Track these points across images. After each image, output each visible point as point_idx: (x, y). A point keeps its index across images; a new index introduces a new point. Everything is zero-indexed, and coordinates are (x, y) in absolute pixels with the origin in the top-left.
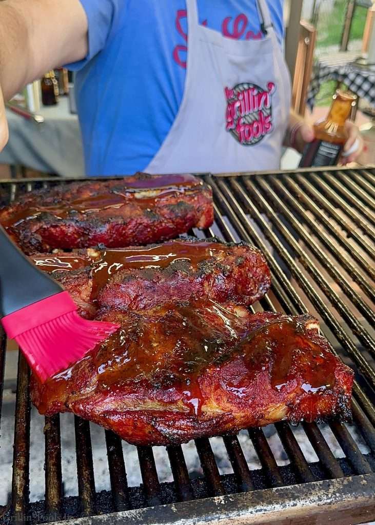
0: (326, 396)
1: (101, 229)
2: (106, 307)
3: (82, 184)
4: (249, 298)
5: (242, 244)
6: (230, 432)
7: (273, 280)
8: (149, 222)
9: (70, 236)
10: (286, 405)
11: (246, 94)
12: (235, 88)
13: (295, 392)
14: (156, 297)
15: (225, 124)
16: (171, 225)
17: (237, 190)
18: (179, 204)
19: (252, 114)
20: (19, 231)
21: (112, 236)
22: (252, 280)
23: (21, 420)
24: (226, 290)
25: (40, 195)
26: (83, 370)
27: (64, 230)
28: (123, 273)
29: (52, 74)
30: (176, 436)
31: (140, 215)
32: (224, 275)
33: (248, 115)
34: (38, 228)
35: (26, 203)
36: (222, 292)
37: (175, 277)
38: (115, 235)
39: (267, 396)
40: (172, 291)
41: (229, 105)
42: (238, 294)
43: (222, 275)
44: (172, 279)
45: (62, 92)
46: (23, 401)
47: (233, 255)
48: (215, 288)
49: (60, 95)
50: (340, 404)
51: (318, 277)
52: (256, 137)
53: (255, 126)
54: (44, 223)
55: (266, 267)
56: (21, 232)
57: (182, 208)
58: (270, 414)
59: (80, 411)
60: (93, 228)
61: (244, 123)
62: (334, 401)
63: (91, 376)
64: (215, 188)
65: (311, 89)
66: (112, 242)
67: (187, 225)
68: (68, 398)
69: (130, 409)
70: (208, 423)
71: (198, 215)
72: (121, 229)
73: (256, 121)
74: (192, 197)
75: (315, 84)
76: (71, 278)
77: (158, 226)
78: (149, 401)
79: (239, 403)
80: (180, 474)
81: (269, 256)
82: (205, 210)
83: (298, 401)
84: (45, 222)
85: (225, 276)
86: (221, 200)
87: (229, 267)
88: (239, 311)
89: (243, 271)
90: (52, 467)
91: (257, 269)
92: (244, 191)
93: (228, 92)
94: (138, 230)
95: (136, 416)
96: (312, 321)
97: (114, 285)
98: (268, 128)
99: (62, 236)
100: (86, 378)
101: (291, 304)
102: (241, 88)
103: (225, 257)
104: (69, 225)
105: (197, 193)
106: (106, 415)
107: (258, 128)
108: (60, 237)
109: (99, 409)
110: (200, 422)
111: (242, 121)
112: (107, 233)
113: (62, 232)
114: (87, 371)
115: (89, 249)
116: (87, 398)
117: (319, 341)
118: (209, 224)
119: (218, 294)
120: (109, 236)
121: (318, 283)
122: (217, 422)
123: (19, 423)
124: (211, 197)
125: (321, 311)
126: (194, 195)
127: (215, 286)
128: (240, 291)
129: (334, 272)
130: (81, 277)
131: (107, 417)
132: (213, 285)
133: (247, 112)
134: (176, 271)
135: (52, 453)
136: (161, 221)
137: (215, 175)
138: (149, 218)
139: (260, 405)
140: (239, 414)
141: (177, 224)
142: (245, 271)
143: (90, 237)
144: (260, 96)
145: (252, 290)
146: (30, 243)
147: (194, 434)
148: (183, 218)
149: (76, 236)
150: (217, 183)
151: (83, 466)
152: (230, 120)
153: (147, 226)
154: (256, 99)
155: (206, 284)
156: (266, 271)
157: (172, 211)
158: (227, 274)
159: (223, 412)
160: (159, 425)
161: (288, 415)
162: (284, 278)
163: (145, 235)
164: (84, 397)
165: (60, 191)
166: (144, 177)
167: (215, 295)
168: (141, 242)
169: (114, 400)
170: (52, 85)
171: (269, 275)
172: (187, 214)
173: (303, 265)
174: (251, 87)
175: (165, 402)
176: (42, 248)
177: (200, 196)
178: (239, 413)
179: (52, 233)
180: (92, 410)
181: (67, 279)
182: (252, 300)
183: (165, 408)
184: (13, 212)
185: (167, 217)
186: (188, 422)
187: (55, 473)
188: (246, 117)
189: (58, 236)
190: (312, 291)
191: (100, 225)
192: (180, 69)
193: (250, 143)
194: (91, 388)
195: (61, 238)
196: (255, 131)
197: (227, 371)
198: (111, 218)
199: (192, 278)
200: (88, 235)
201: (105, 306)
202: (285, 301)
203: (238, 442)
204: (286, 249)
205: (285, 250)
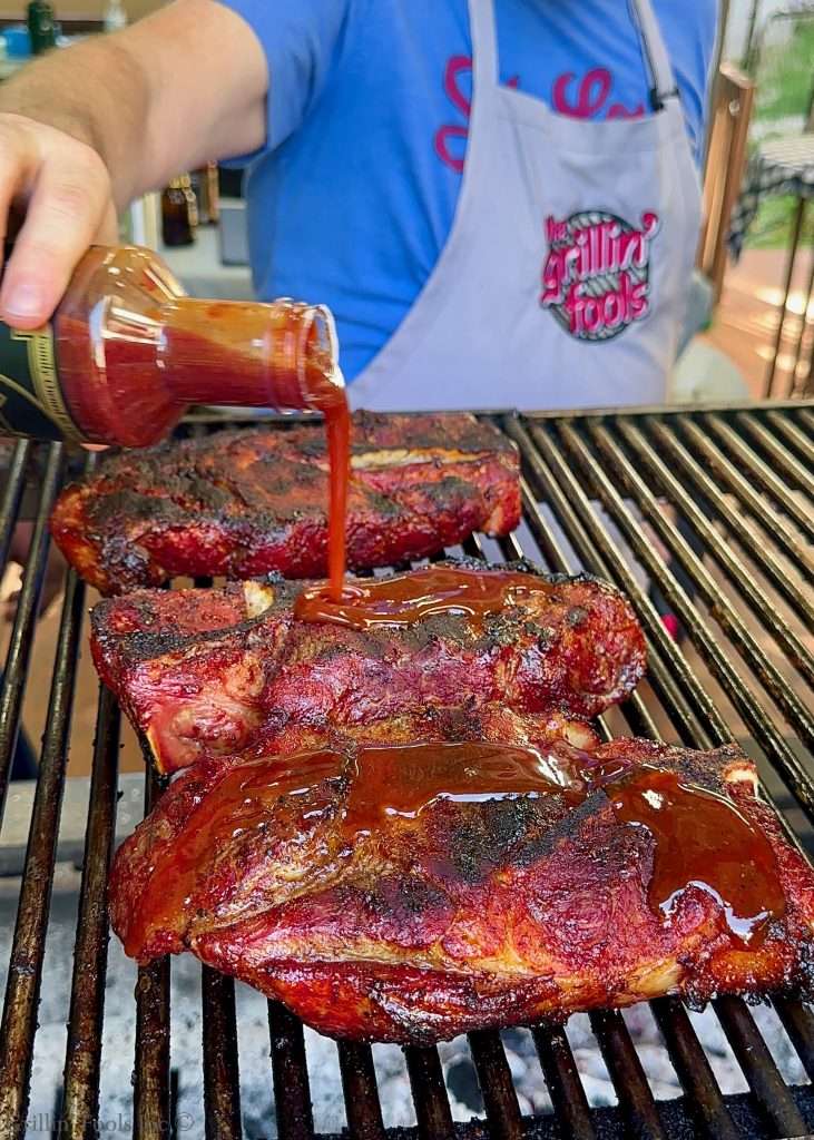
0: (770, 943)
1: (275, 535)
2: (280, 715)
3: (240, 435)
4: (597, 699)
5: (582, 579)
6: (548, 1020)
7: (651, 657)
8: (380, 521)
9: (208, 549)
10: (678, 962)
11: (594, 234)
12: (570, 219)
13: (700, 933)
14: (389, 696)
15: (539, 292)
16: (426, 529)
17: (575, 450)
18: (446, 483)
19: (605, 276)
20: (102, 537)
21: (298, 551)
22: (603, 659)
23: (85, 967)
24: (545, 682)
25: (149, 458)
26: (226, 862)
27: (197, 537)
28: (319, 639)
29: (186, 181)
30: (425, 1027)
31: (360, 507)
32: (540, 649)
33: (595, 279)
34: (142, 533)
35: (119, 476)
36: (537, 686)
37: (432, 650)
38: (304, 549)
39: (634, 941)
40: (424, 683)
41: (552, 253)
42: (573, 691)
43: (536, 647)
44: (425, 656)
45: (205, 219)
46: (91, 921)
47: (564, 603)
48: (520, 678)
49: (200, 224)
50: (803, 965)
51: (753, 652)
52: (609, 326)
53: (609, 302)
54: (154, 521)
55: (637, 632)
56: (105, 539)
57: (453, 491)
58: (640, 982)
59: (214, 956)
60: (259, 532)
61: (585, 294)
62: (787, 957)
63: (242, 878)
64: (525, 445)
65: (740, 213)
66: (298, 563)
67: (462, 528)
68: (190, 925)
69: (323, 957)
70: (500, 999)
71: (486, 506)
72: (318, 536)
73: (613, 292)
74: (474, 467)
75: (749, 202)
76: (207, 648)
77: (399, 530)
78: (369, 941)
79: (571, 955)
80: (433, 1112)
81: (642, 602)
82: (503, 495)
83: (706, 955)
84: (157, 518)
85: (544, 652)
86: (538, 471)
87: (552, 631)
88: (574, 733)
89: (584, 640)
90: (148, 1079)
91: (615, 635)
92: (589, 449)
93: (552, 226)
94: (354, 537)
95: (337, 975)
96: (740, 764)
97: (300, 667)
98: (639, 309)
99: (191, 549)
100: (230, 881)
101: (691, 716)
102: (584, 221)
103: (544, 608)
104: (208, 526)
105: (486, 458)
106: (270, 970)
107: (615, 307)
108: (188, 551)
109: (257, 955)
110: (480, 997)
111: (580, 290)
112: (289, 544)
113: (193, 540)
114: (233, 864)
115: (247, 582)
116: (232, 929)
117: (757, 812)
118: (510, 525)
119: (527, 692)
120: (291, 550)
121: (754, 667)
122: (520, 998)
123: (82, 973)
124: (515, 467)
125: (760, 734)
126: (479, 464)
127: (521, 673)
128: (575, 684)
129: (789, 641)
130: (227, 647)
131: (274, 975)
132: (515, 671)
133: (593, 270)
134: (436, 639)
135: (151, 1047)
136: (406, 518)
137: (527, 415)
138: (380, 511)
139: (618, 962)
140: (569, 982)
141: (441, 526)
142: (588, 640)
143: (253, 553)
144: (624, 240)
145: (603, 682)
146: (124, 565)
147: (467, 1023)
148: (455, 513)
149: (221, 550)
150: (529, 432)
151: (217, 1081)
152: (551, 285)
153: (376, 530)
154: (616, 245)
155: (501, 669)
156: (637, 639)
157: (430, 498)
158: (550, 645)
159: (532, 974)
160: (387, 999)
161: (682, 985)
162: (675, 654)
163: (370, 548)
164: (224, 925)
165: (192, 449)
166: (373, 420)
167: (521, 694)
168: (360, 563)
169: (290, 935)
170: (185, 203)
171: (642, 649)
172: (462, 506)
173: (720, 624)
174: (607, 219)
175: (403, 947)
176: (148, 575)
177: (492, 466)
178: (569, 977)
179: (172, 543)
180: (240, 956)
181: (199, 649)
182: (603, 704)
183: (402, 960)
184: (90, 496)
185: (419, 511)
186: (452, 995)
187: (156, 1095)
188: (591, 283)
189: (184, 551)
190: (740, 686)
191: (275, 528)
192: (449, 172)
193: (594, 337)
194: (240, 903)
195: (189, 554)
196: (608, 312)
197: (545, 878)
198: (298, 513)
199: (470, 656)
200: (248, 547)
201: (276, 714)
202: (677, 706)
203: (565, 1041)
204: (681, 585)
205: (679, 589)
